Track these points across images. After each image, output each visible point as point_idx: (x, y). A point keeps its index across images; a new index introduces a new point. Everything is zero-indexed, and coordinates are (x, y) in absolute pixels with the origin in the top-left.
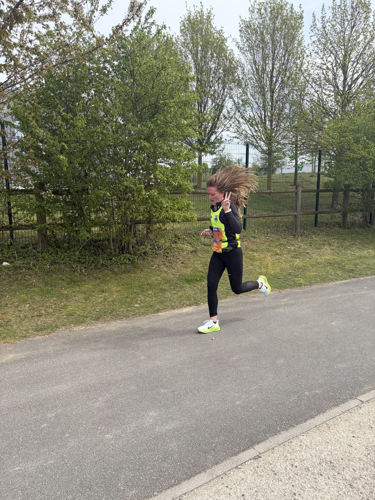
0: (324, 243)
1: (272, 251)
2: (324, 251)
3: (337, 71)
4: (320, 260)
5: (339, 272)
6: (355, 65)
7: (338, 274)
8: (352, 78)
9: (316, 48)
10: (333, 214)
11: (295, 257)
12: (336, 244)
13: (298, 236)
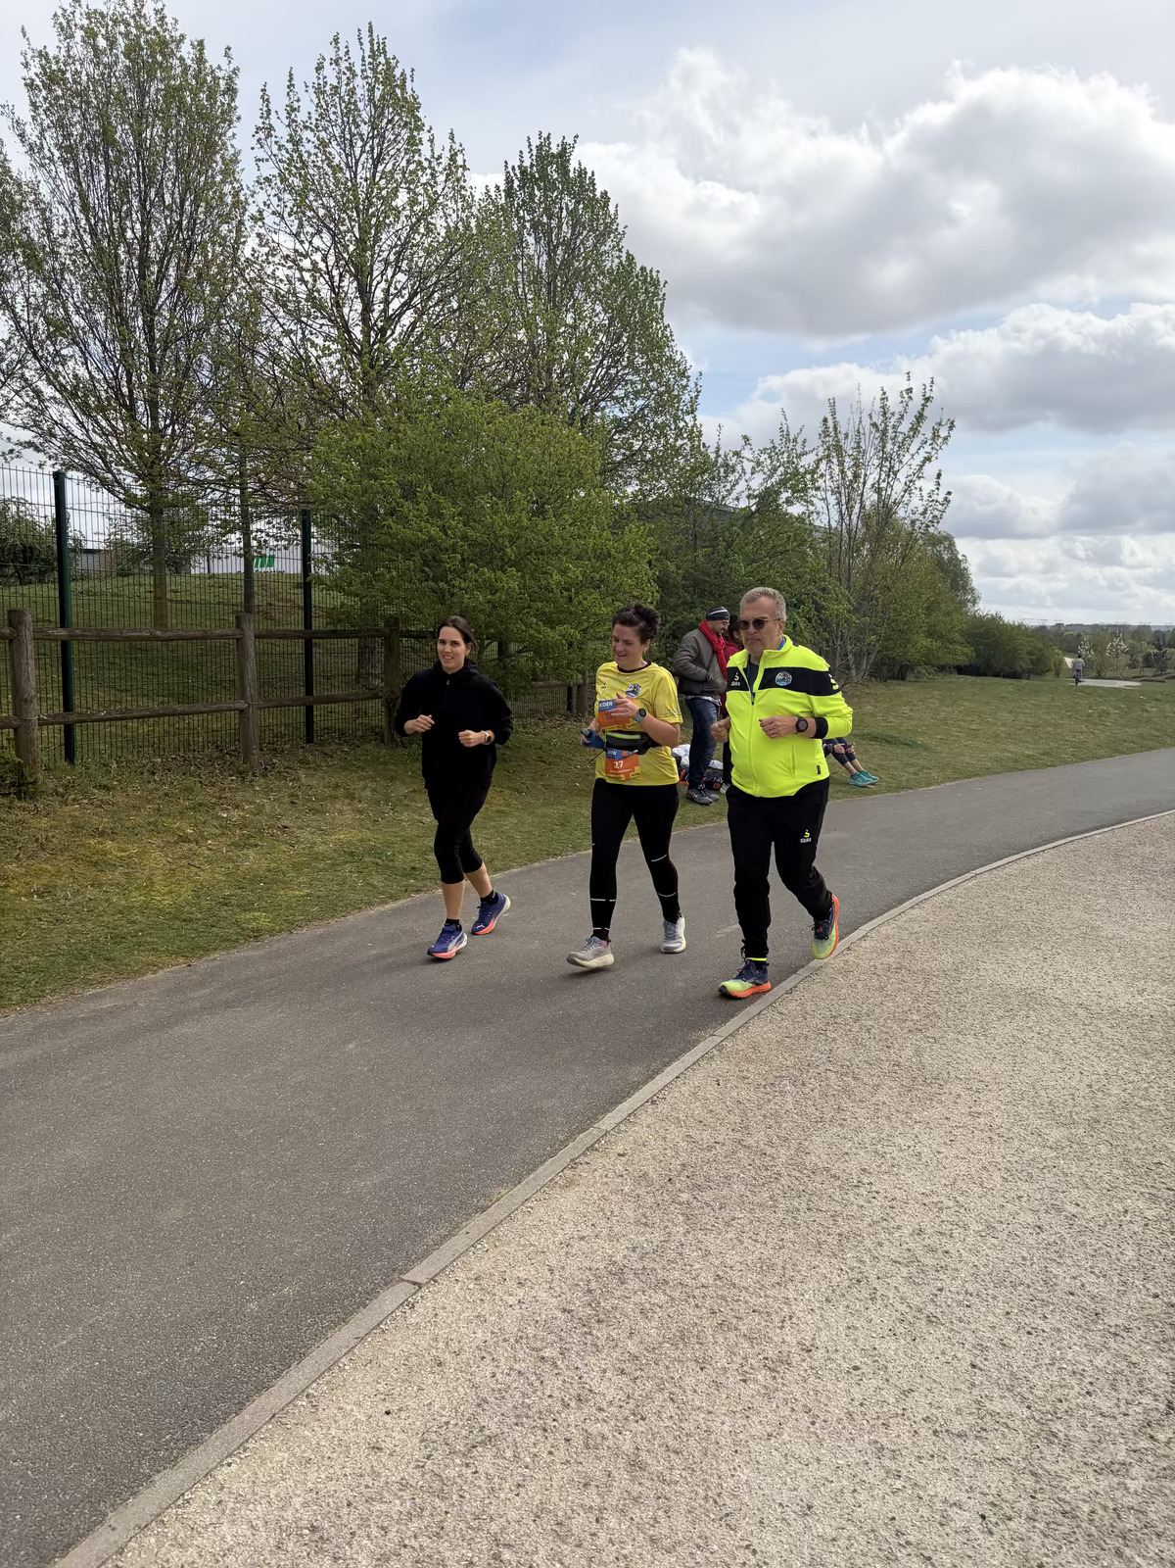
0: (334, 793)
1: (167, 830)
2: (334, 818)
3: (341, 281)
4: (321, 848)
5: (377, 880)
6: (390, 272)
7: (373, 886)
8: (385, 310)
9: (275, 201)
10: (361, 705)
11: (243, 844)
12: (369, 794)
13: (254, 774)
